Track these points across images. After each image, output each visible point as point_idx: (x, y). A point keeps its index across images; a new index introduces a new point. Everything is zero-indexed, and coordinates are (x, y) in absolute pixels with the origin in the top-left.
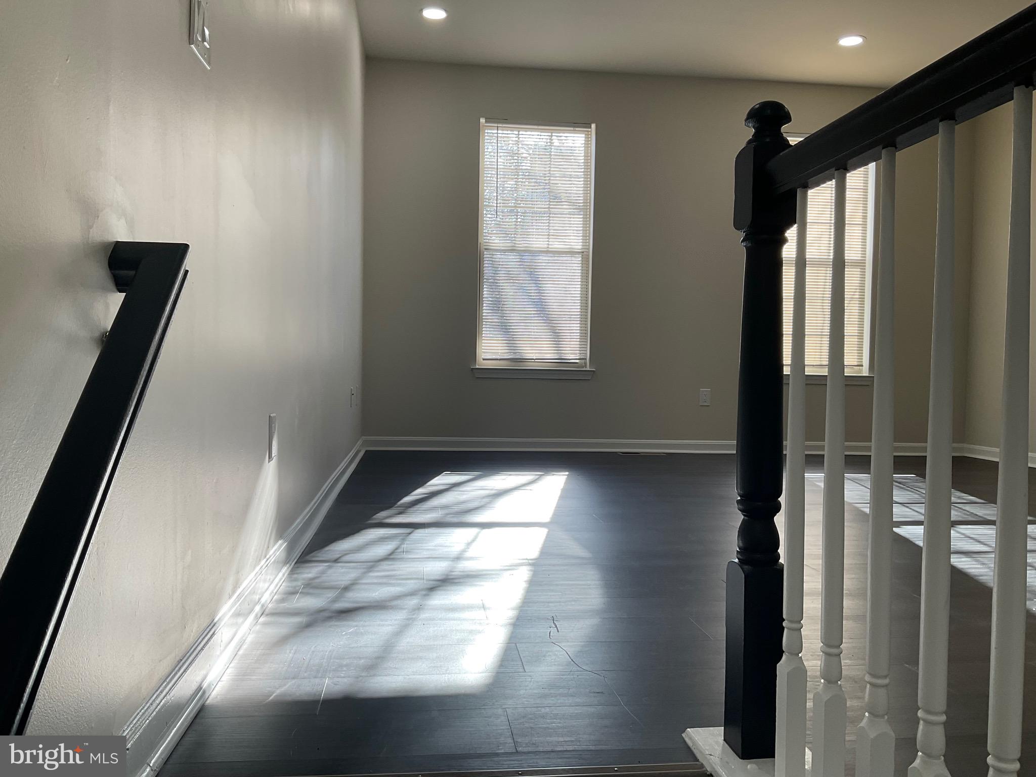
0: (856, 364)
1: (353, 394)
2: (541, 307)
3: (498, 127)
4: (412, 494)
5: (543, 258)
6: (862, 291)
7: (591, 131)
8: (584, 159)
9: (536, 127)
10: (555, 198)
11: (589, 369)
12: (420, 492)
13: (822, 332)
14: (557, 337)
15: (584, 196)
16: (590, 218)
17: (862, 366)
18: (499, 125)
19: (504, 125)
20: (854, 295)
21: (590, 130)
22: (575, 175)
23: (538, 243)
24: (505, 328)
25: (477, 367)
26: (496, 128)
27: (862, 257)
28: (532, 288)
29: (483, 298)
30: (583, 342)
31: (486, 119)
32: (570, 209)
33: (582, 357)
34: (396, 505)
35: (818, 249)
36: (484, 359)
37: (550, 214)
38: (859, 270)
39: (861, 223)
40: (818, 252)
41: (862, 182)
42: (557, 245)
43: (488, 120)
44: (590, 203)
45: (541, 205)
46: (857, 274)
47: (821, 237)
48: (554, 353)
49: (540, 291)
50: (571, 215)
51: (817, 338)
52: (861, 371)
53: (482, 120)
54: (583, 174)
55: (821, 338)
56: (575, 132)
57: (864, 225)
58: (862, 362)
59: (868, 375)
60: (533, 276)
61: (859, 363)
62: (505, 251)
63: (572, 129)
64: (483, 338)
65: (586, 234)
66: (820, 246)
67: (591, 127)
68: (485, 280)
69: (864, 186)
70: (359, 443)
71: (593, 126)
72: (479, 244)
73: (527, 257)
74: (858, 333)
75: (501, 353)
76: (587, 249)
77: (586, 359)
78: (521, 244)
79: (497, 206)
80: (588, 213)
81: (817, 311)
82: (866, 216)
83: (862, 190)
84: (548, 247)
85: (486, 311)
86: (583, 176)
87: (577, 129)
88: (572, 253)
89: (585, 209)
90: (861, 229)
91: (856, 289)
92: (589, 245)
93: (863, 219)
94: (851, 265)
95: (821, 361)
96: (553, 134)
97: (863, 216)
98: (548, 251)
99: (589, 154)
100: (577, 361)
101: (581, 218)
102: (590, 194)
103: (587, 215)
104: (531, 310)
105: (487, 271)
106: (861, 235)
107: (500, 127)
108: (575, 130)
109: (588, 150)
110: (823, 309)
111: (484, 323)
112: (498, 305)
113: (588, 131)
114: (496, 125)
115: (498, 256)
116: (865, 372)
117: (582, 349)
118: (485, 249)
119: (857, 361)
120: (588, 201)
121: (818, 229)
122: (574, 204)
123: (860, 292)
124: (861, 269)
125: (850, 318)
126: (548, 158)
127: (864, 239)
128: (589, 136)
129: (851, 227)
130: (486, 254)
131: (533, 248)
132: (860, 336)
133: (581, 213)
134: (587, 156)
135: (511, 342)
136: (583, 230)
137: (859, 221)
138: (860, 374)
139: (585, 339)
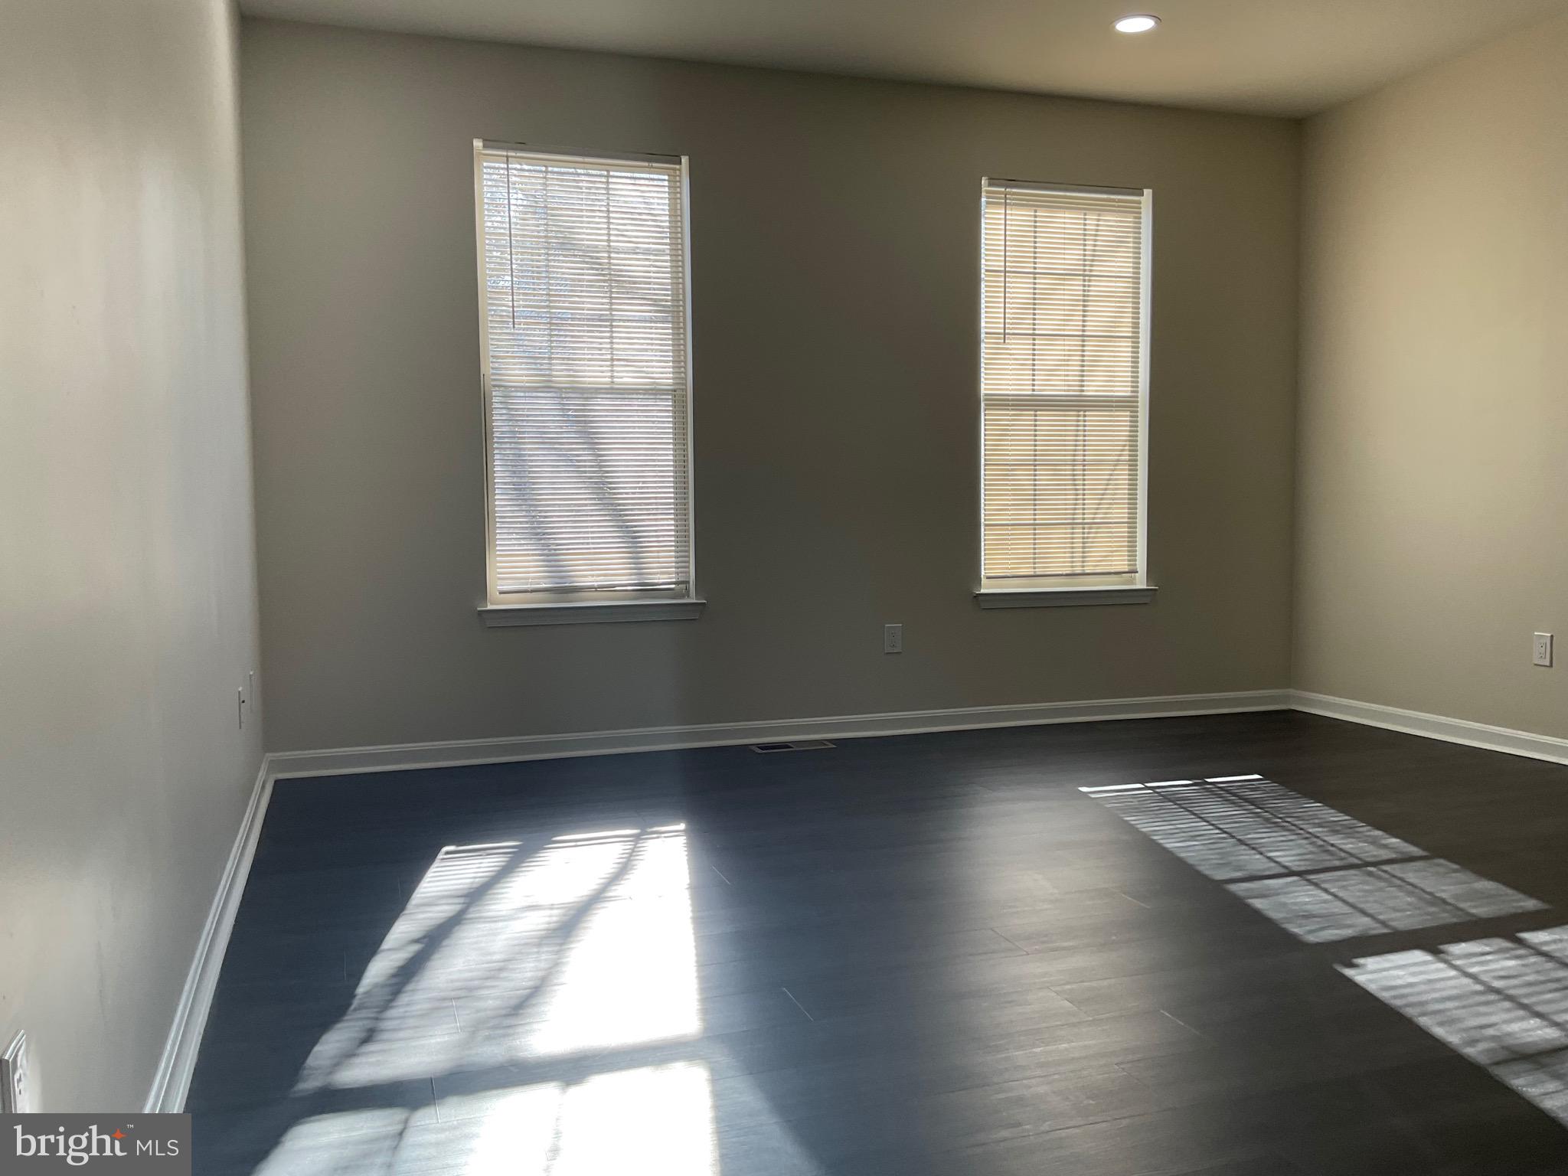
0: (1127, 570)
1: (243, 702)
2: (604, 491)
3: (507, 157)
5: (601, 403)
6: (1134, 449)
7: (680, 170)
8: (670, 222)
10: (614, 282)
11: (695, 601)
13: (1074, 519)
14: (633, 540)
15: (672, 290)
16: (685, 329)
17: (1137, 572)
18: (510, 154)
19: (518, 155)
20: (1120, 455)
21: (678, 167)
22: (655, 250)
23: (594, 374)
24: (539, 534)
25: (490, 607)
26: (506, 159)
27: (1132, 392)
28: (586, 456)
30: (681, 551)
31: (484, 140)
32: (650, 311)
33: (681, 579)
35: (1065, 380)
36: (501, 593)
37: (612, 320)
38: (1128, 413)
39: (1130, 335)
40: (1065, 385)
41: (1131, 265)
42: (626, 378)
43: (487, 143)
44: (684, 301)
45: (592, 303)
46: (1126, 421)
47: (1068, 360)
48: (631, 574)
49: (599, 461)
50: (651, 322)
51: (1066, 529)
52: (1132, 582)
53: (478, 144)
54: (668, 247)
55: (1073, 528)
56: (650, 170)
57: (1135, 338)
58: (1135, 565)
59: (1145, 587)
60: (590, 438)
61: (1131, 568)
62: (535, 389)
63: (646, 164)
64: (498, 553)
65: (679, 356)
66: (1067, 375)
67: (680, 163)
68: (496, 445)
69: (1134, 273)
70: (264, 767)
71: (685, 160)
72: (482, 376)
73: (574, 402)
74: (1129, 518)
75: (533, 579)
76: (683, 384)
77: (688, 582)
78: (560, 375)
79: (513, 307)
80: (681, 319)
81: (1065, 485)
82: (1138, 323)
83: (1130, 280)
84: (611, 382)
85: (501, 502)
87: (655, 165)
88: (654, 392)
89: (675, 313)
90: (1130, 344)
91: (1125, 446)
92: (686, 379)
93: (1133, 328)
94: (1116, 406)
95: (1072, 567)
96: (611, 173)
97: (1133, 323)
98: (612, 389)
99: (679, 212)
100: (673, 586)
101: (669, 328)
102: (683, 284)
103: (679, 323)
104: (585, 498)
105: (499, 423)
106: (1130, 354)
107: (512, 157)
108: (652, 167)
109: (676, 204)
110: (1075, 480)
111: (498, 525)
112: (522, 492)
113: (675, 169)
114: (505, 153)
115: (520, 402)
116: (1140, 582)
117: (681, 563)
118: (494, 386)
119: (1129, 565)
120: (681, 297)
121: (1064, 345)
122: (655, 302)
123: (1130, 451)
124: (1131, 412)
125: (1115, 494)
126: (604, 217)
127: (1135, 361)
128: (678, 178)
129: (1115, 342)
130: (496, 399)
131: (584, 383)
132: (1132, 523)
133: (670, 319)
134: (674, 213)
135: (551, 556)
136: (673, 351)
137: (1127, 331)
138: (1133, 584)
139: (685, 546)
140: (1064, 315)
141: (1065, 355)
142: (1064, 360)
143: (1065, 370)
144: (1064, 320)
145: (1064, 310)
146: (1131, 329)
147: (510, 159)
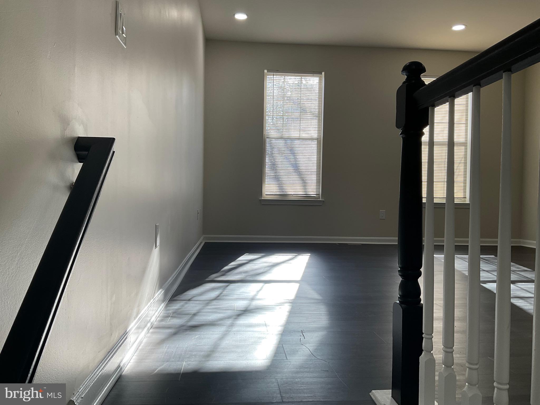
0: (463, 197)
1: (198, 213)
2: (296, 168)
3: (273, 74)
4: (229, 265)
5: (297, 142)
6: (466, 158)
7: (322, 76)
8: (318, 91)
9: (293, 74)
10: (303, 111)
11: (321, 200)
12: (233, 264)
13: (444, 180)
14: (304, 183)
15: (318, 110)
16: (321, 121)
17: (466, 198)
18: (274, 73)
19: (277, 74)
20: (461, 160)
21: (321, 75)
22: (314, 99)
23: (295, 134)
24: (277, 178)
25: (263, 199)
27: (465, 140)
28: (291, 157)
29: (266, 163)
31: (268, 70)
32: (311, 116)
33: (317, 194)
34: (221, 271)
35: (442, 137)
36: (266, 195)
37: (301, 119)
38: (464, 147)
39: (465, 123)
40: (442, 138)
41: (465, 101)
42: (304, 135)
44: (321, 113)
45: (296, 114)
46: (463, 150)
48: (303, 191)
49: (296, 159)
50: (311, 119)
51: (442, 183)
52: (465, 201)
53: (266, 71)
54: (318, 98)
55: (444, 183)
56: (313, 76)
57: (466, 124)
58: (466, 196)
60: (292, 151)
62: (277, 138)
63: (312, 75)
64: (266, 184)
65: (319, 129)
67: (322, 74)
68: (267, 154)
69: (466, 103)
70: (202, 238)
71: (323, 73)
72: (264, 135)
73: (289, 142)
74: (464, 181)
75: (275, 191)
76: (320, 137)
77: (319, 194)
78: (286, 135)
79: (273, 115)
80: (321, 118)
81: (442, 169)
82: (467, 119)
83: (465, 106)
84: (300, 136)
85: (268, 170)
86: (318, 99)
87: (315, 75)
88: (312, 139)
89: (319, 116)
90: (464, 126)
91: (462, 157)
92: (321, 135)
93: (466, 120)
94: (460, 145)
95: (444, 195)
96: (302, 78)
97: (466, 119)
98: (299, 138)
99: (321, 88)
100: (315, 196)
101: (317, 121)
102: (321, 108)
103: (320, 119)
104: (291, 169)
105: (268, 148)
106: (465, 129)
108: (314, 76)
109: (320, 86)
110: (445, 168)
111: (266, 176)
112: (274, 166)
113: (320, 76)
114: (273, 73)
115: (274, 141)
116: (467, 201)
117: (317, 189)
118: (267, 138)
119: (463, 196)
120: (321, 112)
121: (442, 126)
122: (313, 114)
123: (464, 159)
124: (465, 147)
125: (459, 173)
126: (300, 90)
127: (466, 131)
128: (321, 78)
129: (459, 125)
130: (268, 140)
131: (292, 136)
132: (465, 182)
133: (317, 118)
134: (320, 89)
135: (280, 186)
136: (318, 127)
137: (464, 121)
138: (465, 202)
139: (319, 184)
140: (442, 116)
141: (442, 129)
142: (442, 130)
143: (442, 133)
144: (442, 118)
145: (442, 115)
146: (465, 121)
147: (274, 75)
